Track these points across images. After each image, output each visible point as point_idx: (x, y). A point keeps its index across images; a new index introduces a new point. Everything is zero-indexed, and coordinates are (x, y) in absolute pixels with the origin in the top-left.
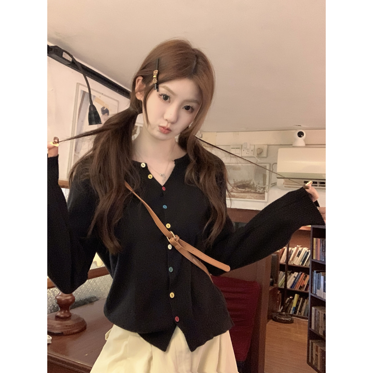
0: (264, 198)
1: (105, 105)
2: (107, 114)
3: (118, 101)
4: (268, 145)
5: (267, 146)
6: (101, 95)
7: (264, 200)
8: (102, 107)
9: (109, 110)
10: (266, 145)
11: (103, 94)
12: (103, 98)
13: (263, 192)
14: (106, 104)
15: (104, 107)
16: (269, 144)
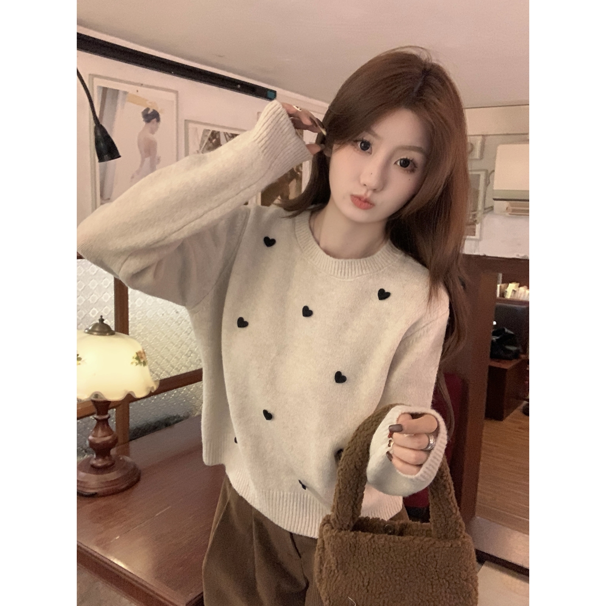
0: (475, 232)
1: (149, 105)
2: (155, 120)
3: (176, 92)
4: (483, 135)
5: (481, 138)
6: (139, 88)
7: (474, 235)
8: (144, 109)
9: (158, 111)
10: (479, 135)
11: (142, 85)
12: (143, 92)
13: (472, 221)
14: (150, 103)
15: (148, 109)
16: (485, 134)
